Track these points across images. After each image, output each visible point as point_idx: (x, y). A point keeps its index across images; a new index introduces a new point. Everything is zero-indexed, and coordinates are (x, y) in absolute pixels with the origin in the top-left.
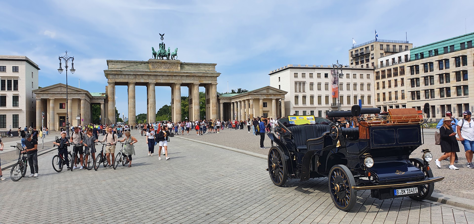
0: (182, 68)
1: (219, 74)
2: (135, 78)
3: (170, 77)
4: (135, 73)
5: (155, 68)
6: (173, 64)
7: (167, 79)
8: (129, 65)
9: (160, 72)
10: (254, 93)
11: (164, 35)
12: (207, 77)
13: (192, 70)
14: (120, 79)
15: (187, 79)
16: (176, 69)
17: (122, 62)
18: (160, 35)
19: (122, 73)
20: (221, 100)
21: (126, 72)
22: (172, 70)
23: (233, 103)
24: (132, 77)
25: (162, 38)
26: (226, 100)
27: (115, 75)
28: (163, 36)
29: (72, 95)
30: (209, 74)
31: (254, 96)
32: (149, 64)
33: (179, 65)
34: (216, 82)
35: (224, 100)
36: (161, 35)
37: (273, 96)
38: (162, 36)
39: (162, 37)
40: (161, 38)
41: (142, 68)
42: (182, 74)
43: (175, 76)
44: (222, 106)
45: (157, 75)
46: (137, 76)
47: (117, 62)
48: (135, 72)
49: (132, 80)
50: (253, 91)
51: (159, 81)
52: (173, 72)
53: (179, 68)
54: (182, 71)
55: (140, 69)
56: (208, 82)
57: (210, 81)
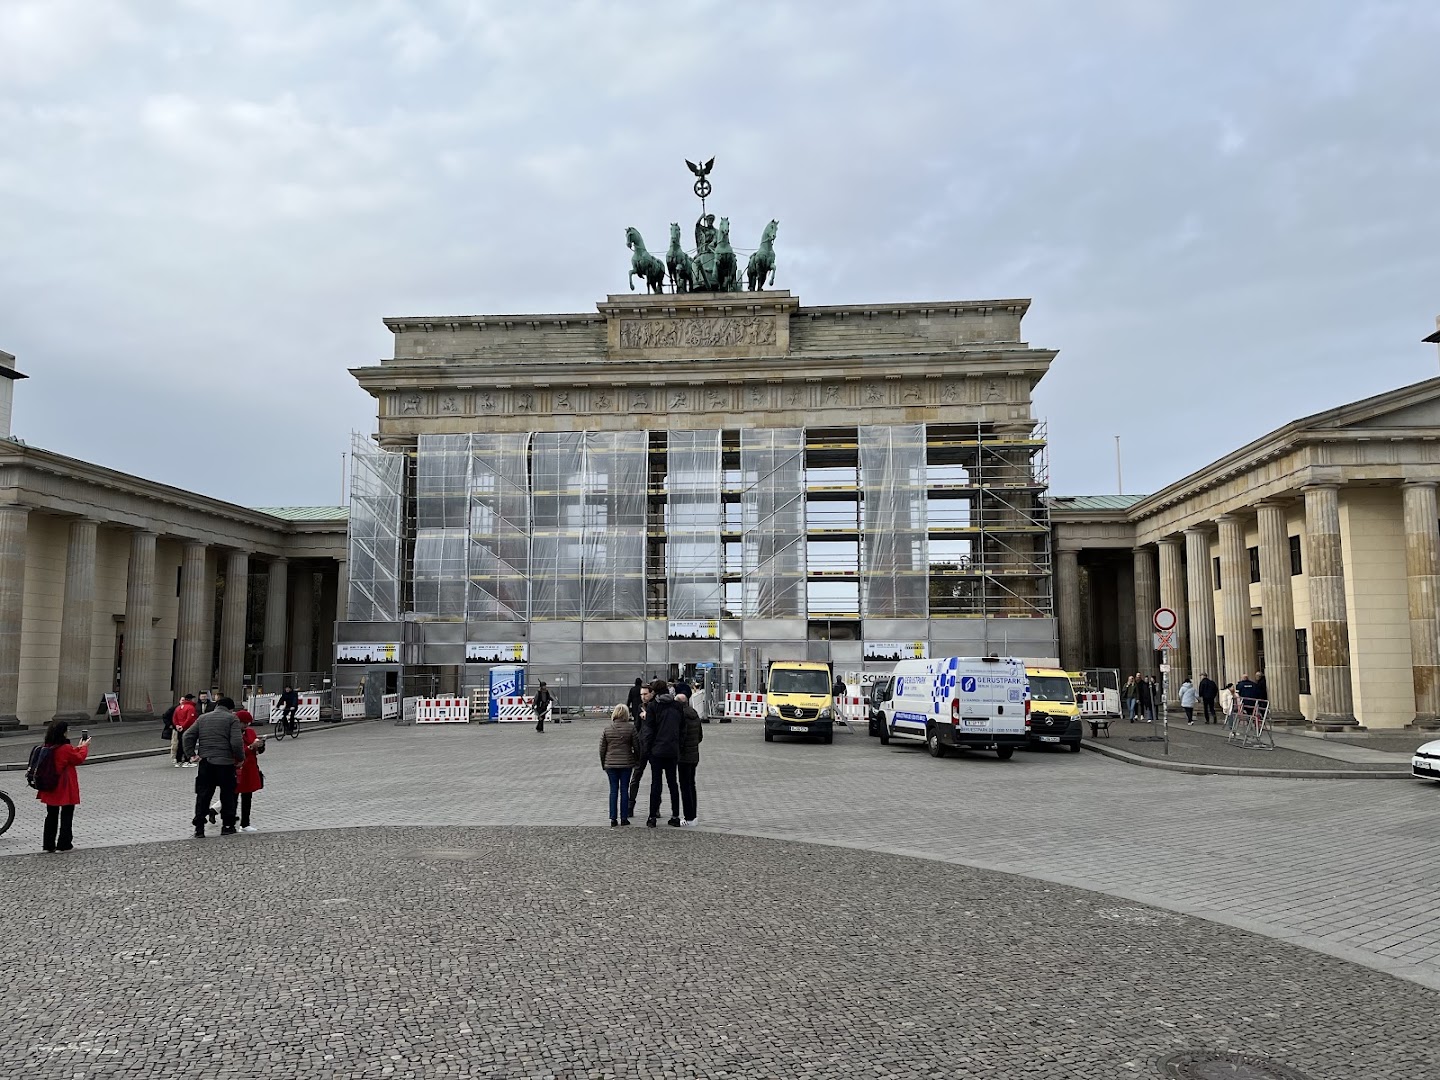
0: (797, 338)
1: (1048, 356)
2: (523, 412)
3: (722, 396)
5: (637, 346)
6: (743, 313)
7: (710, 408)
9: (660, 367)
10: (1352, 434)
11: (710, 165)
13: (865, 344)
15: (831, 400)
16: (763, 346)
17: (466, 325)
18: (692, 167)
19: (447, 382)
21: (470, 375)
22: (740, 350)
23: (1152, 550)
24: (509, 405)
25: (703, 189)
26: (1099, 532)
27: (416, 392)
28: (707, 177)
32: (603, 324)
33: (783, 321)
34: (1023, 411)
36: (699, 168)
38: (702, 172)
39: (703, 181)
40: (699, 185)
42: (793, 367)
43: (753, 385)
45: (647, 387)
46: (535, 399)
47: (440, 326)
49: (503, 421)
50: (1339, 412)
51: (662, 420)
52: (741, 364)
53: (783, 336)
54: (796, 355)
55: (554, 354)
56: (969, 417)
57: (984, 407)
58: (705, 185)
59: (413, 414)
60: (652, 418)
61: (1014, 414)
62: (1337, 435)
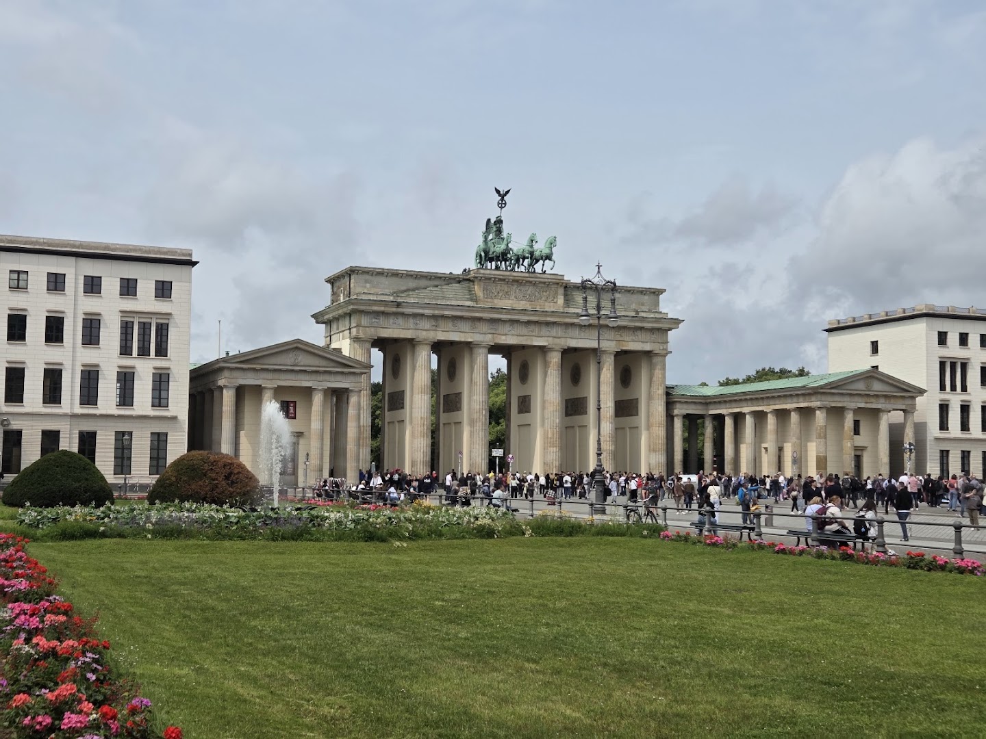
0: (568, 299)
1: (678, 322)
2: (434, 328)
4: (436, 312)
5: (493, 297)
6: (543, 285)
7: (526, 333)
8: (412, 284)
10: (833, 391)
11: (507, 193)
12: (639, 333)
14: (391, 330)
15: (583, 334)
16: (552, 304)
17: (395, 274)
18: (498, 191)
19: (400, 310)
20: (678, 406)
21: (413, 307)
22: (540, 305)
24: (426, 324)
25: (502, 204)
26: (693, 406)
27: (377, 314)
29: (327, 377)
30: (649, 322)
31: (829, 398)
32: (471, 283)
33: (561, 291)
34: (665, 347)
35: (685, 406)
36: (502, 193)
37: (882, 400)
38: (502, 195)
40: (500, 202)
41: (455, 297)
42: (570, 317)
43: (548, 324)
44: (678, 424)
45: (499, 320)
46: (441, 323)
47: (381, 273)
48: (438, 309)
49: (424, 333)
51: (504, 337)
52: (542, 313)
53: (561, 300)
54: (567, 310)
55: (449, 299)
56: (643, 348)
57: (649, 343)
58: (504, 202)
59: (376, 325)
60: (499, 336)
61: (661, 348)
62: (829, 391)
